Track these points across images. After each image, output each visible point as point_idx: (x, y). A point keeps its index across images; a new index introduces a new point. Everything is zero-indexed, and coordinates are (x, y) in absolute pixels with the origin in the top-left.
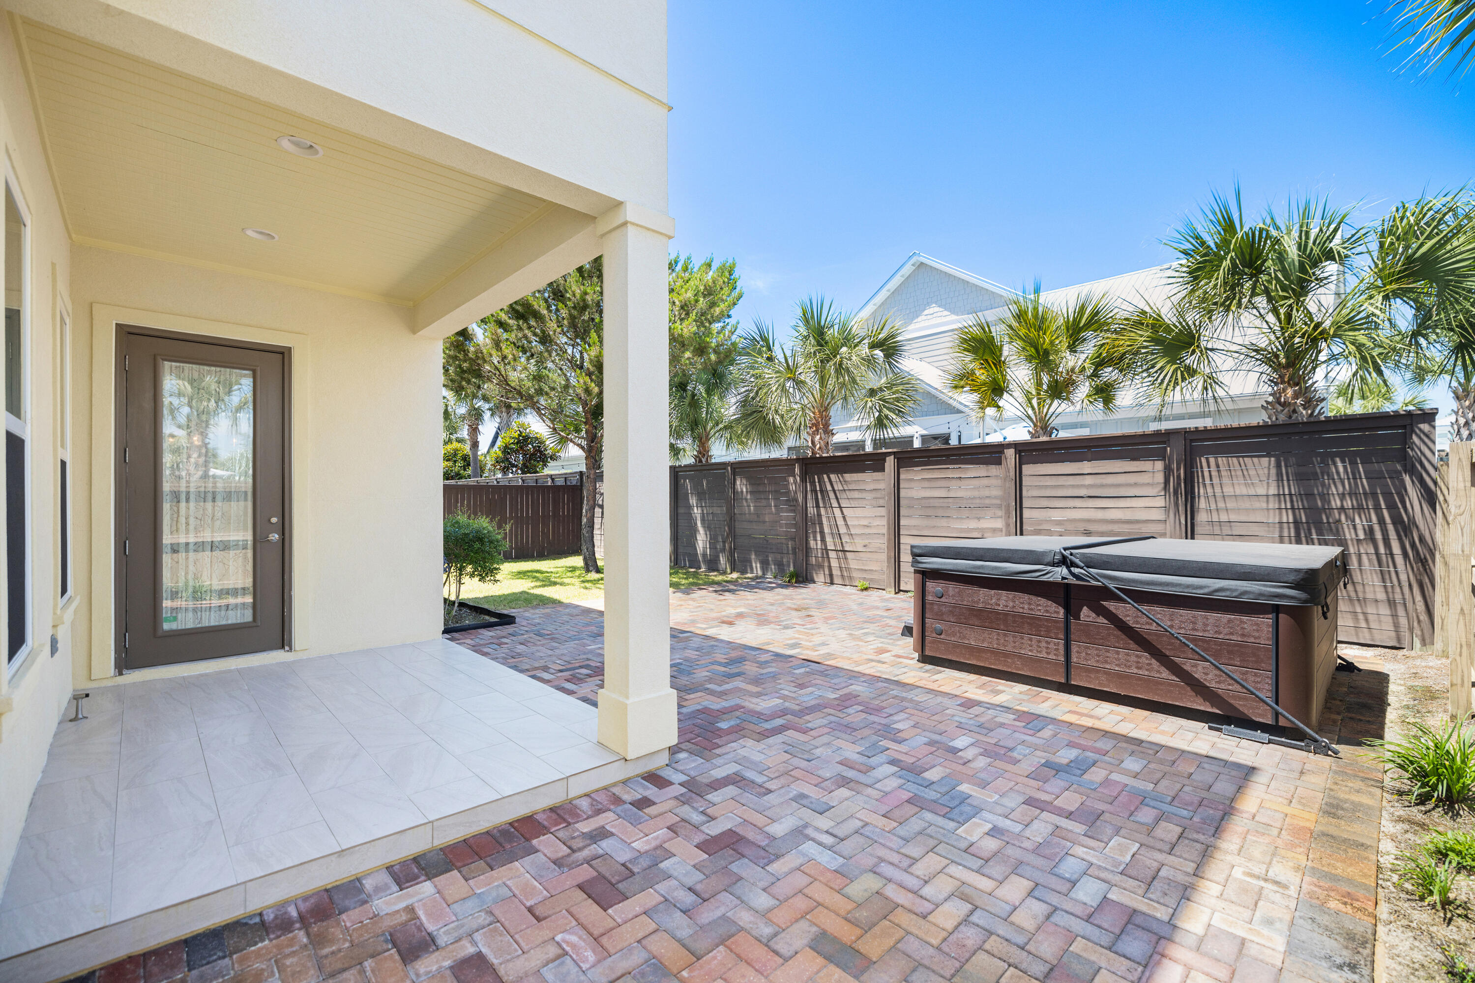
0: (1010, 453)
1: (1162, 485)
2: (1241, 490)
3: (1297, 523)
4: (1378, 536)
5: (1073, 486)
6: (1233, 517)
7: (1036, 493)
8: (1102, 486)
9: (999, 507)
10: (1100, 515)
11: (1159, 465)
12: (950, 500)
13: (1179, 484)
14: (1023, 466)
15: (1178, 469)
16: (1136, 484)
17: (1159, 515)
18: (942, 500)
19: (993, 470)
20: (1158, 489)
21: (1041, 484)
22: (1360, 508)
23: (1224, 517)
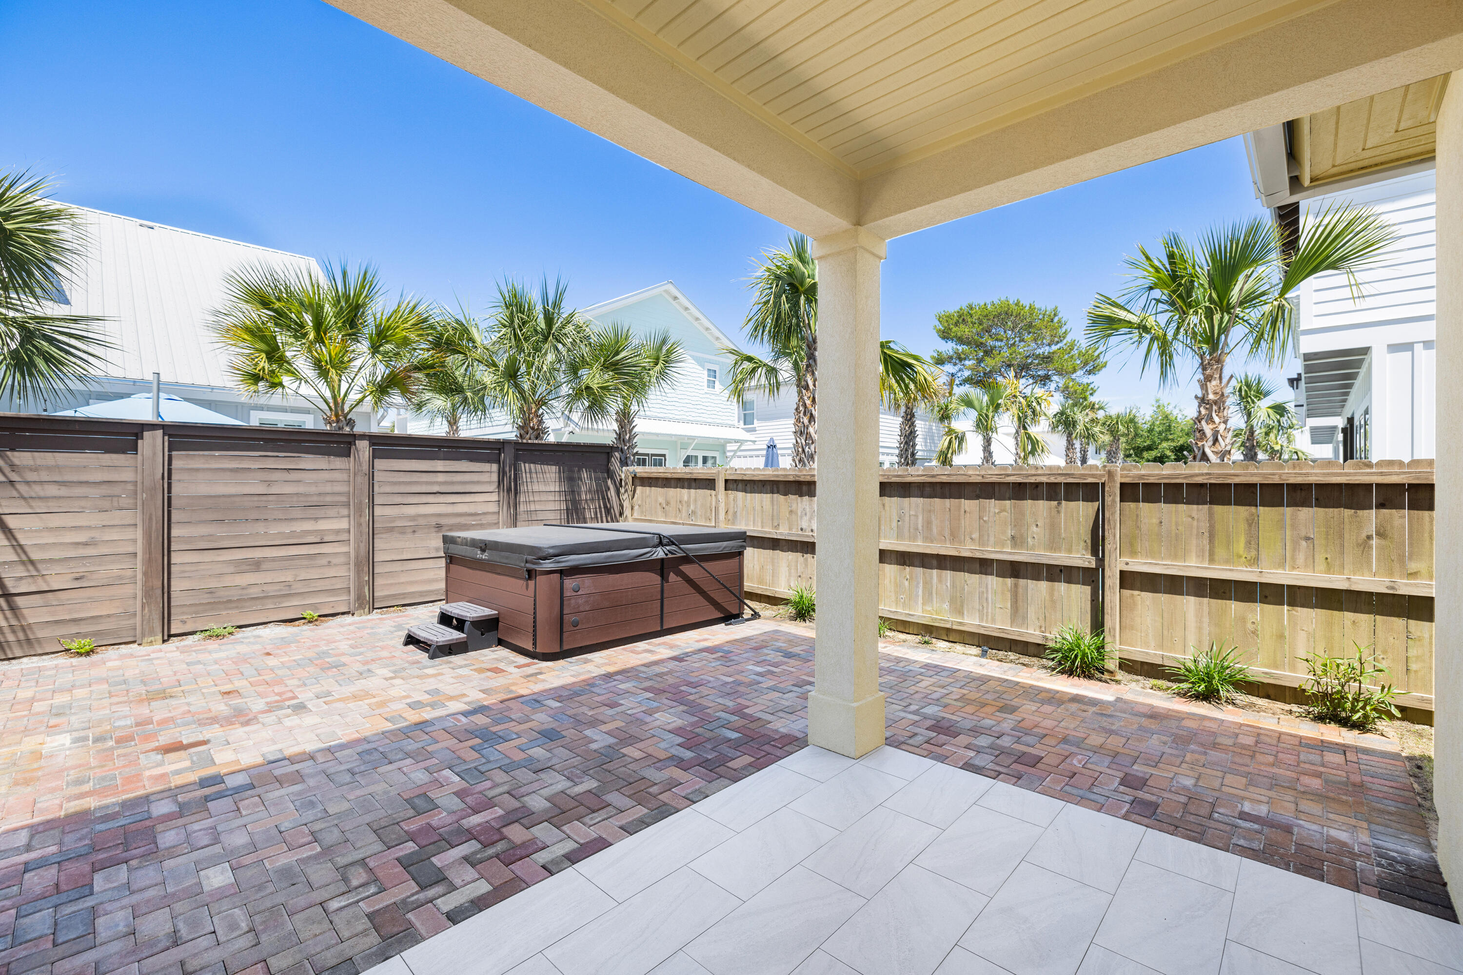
0: (363, 446)
1: (497, 484)
2: (542, 488)
3: (567, 509)
4: (599, 516)
5: (427, 483)
6: (538, 507)
7: (388, 489)
8: (452, 483)
9: (347, 505)
10: (450, 509)
11: (495, 467)
12: (271, 498)
13: (510, 483)
14: (375, 460)
15: (510, 471)
16: (478, 482)
17: (493, 508)
18: (256, 498)
19: (338, 462)
20: (493, 487)
21: (395, 480)
22: (592, 500)
23: (533, 508)
